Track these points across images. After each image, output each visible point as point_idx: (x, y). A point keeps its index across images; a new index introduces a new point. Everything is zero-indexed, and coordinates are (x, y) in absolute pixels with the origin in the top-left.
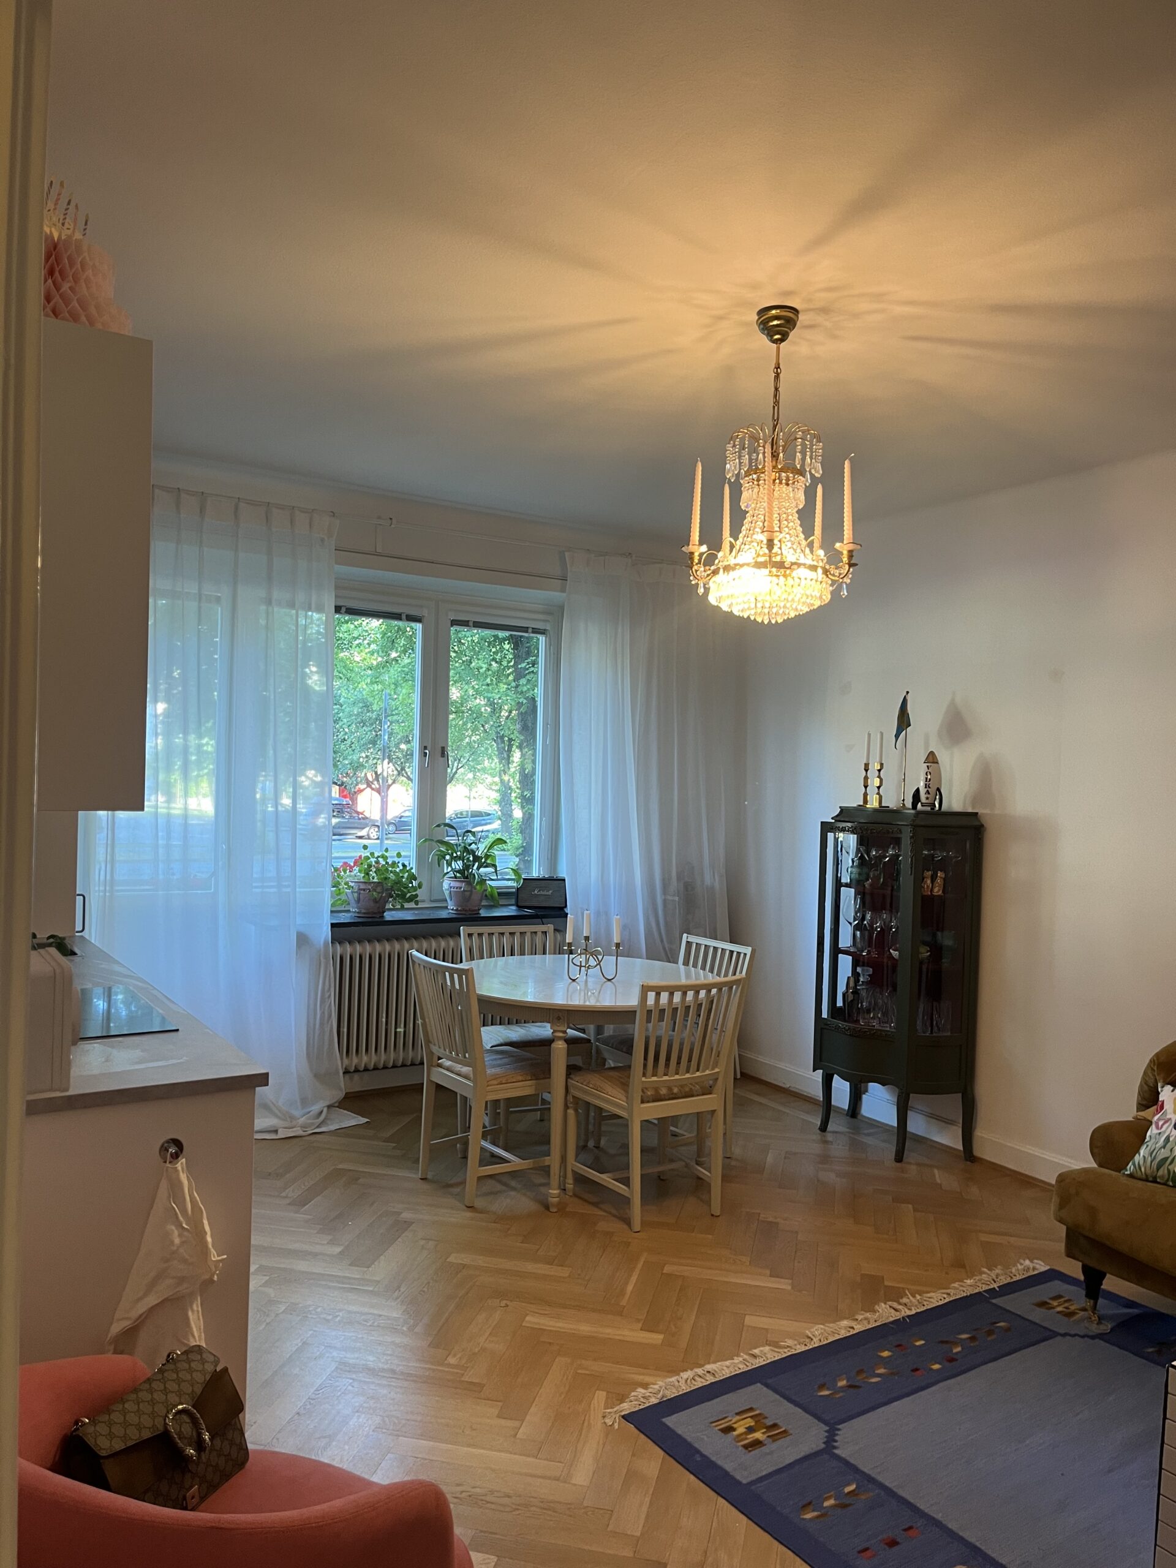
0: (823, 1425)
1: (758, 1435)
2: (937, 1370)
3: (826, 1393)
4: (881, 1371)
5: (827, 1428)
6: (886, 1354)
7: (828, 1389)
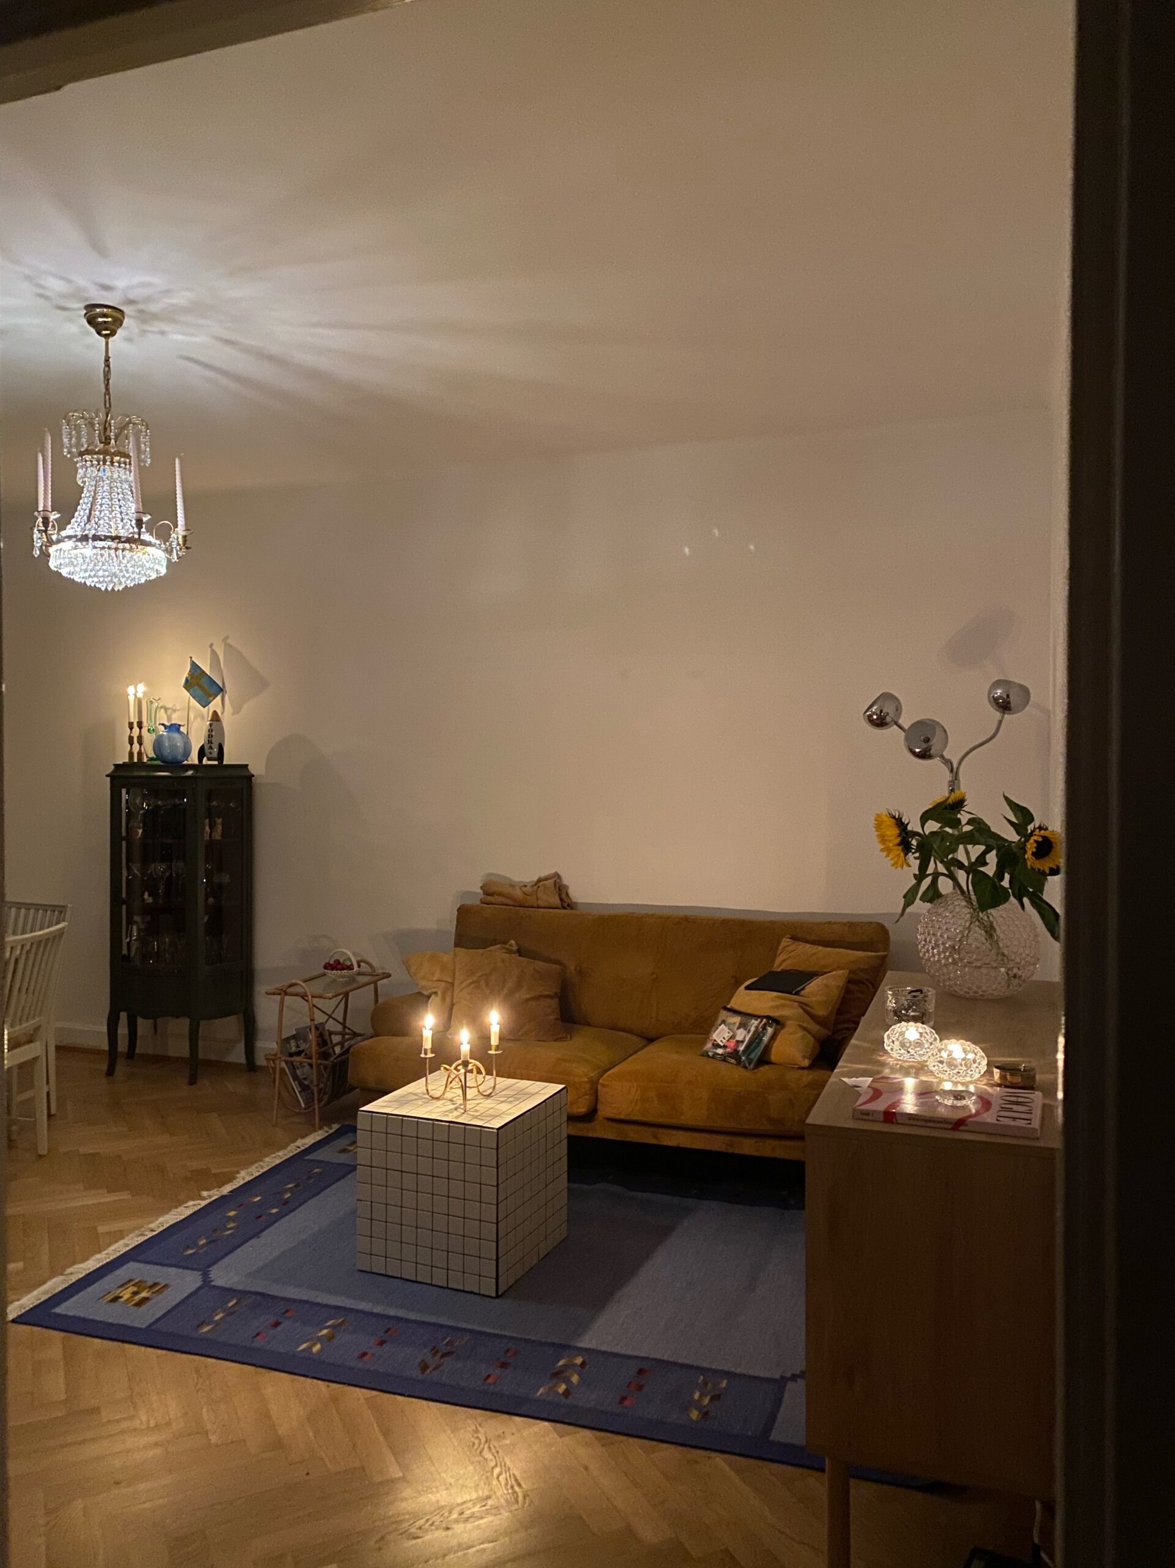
0: (196, 1272)
1: (144, 1294)
2: (276, 1213)
3: (190, 1252)
4: (232, 1225)
5: (201, 1273)
6: (232, 1213)
7: (192, 1249)
